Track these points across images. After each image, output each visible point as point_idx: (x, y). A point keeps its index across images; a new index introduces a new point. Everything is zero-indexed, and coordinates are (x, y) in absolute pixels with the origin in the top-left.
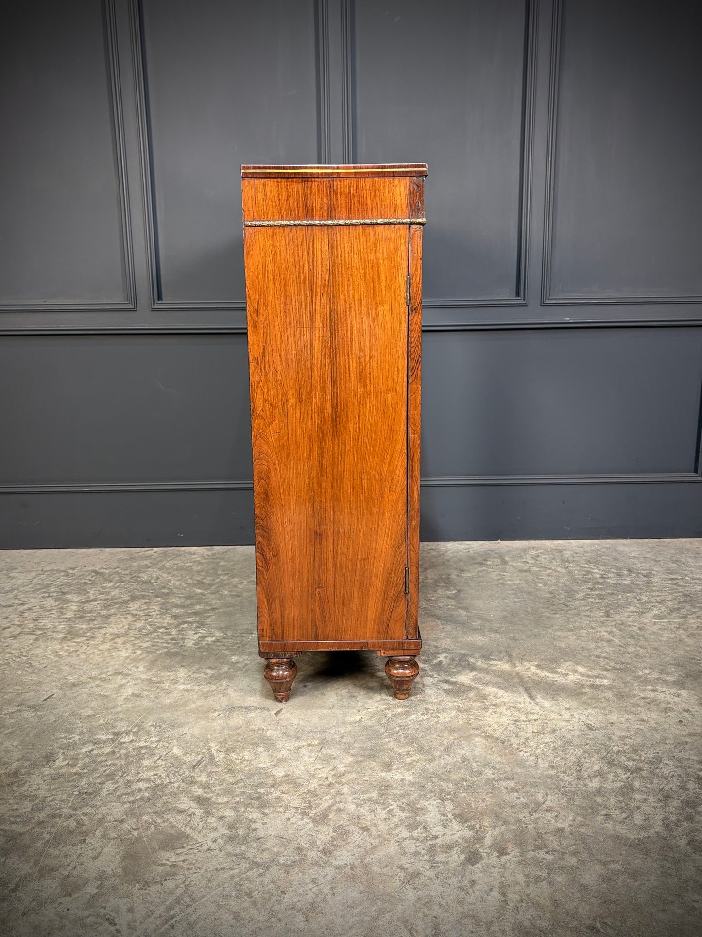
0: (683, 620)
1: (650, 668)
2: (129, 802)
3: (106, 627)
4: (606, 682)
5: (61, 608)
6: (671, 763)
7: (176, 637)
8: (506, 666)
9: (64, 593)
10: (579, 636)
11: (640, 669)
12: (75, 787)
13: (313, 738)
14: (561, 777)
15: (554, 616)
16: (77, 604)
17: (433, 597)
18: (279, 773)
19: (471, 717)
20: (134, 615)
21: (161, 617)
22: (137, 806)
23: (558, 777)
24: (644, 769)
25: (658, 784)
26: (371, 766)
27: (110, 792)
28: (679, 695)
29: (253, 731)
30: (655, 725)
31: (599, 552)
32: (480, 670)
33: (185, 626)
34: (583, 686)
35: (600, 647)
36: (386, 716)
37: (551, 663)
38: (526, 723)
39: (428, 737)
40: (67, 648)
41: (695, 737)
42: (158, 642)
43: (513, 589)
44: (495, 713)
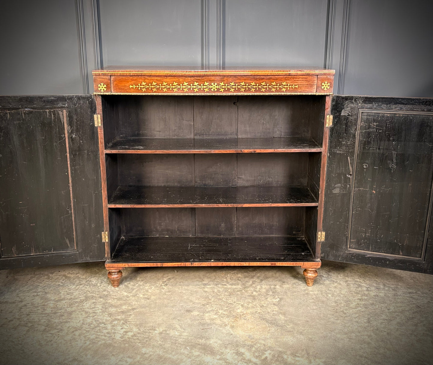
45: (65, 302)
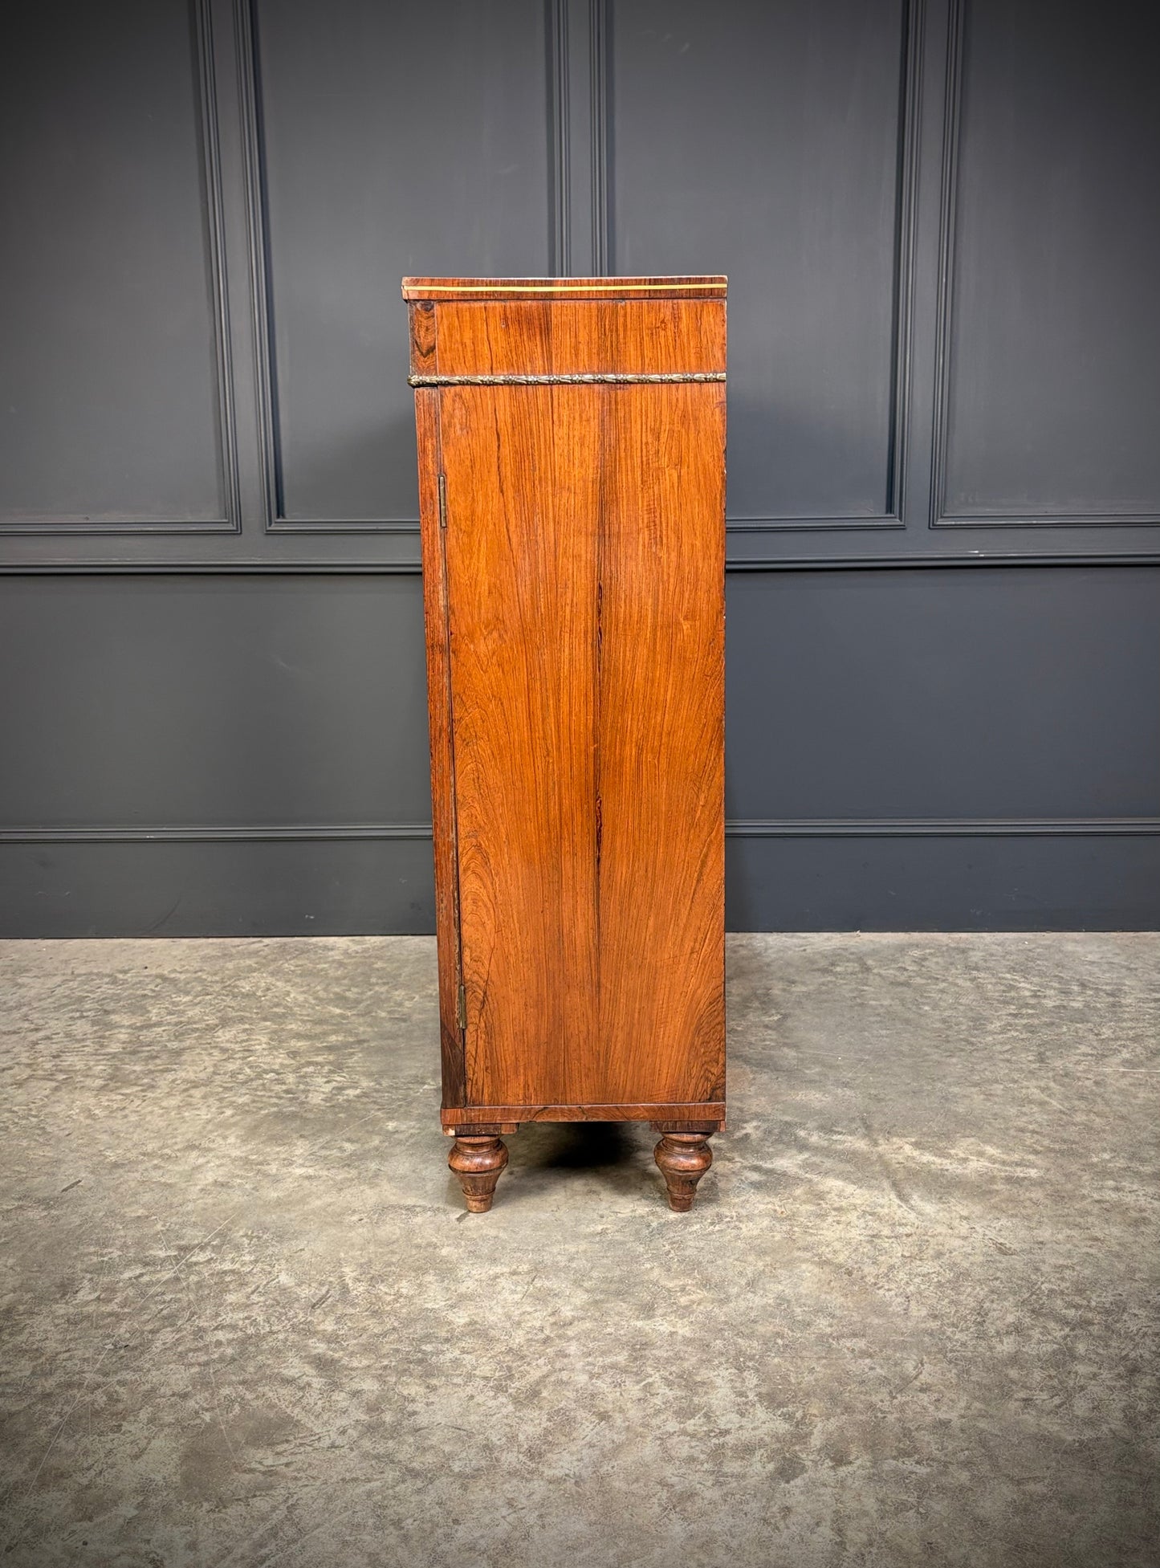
1: (1113, 1151)
3: (175, 1070)
4: (1033, 1173)
6: (1141, 1312)
7: (294, 1087)
8: (861, 1144)
10: (991, 1095)
11: (1094, 1151)
12: (109, 1336)
14: (948, 1334)
15: (948, 1060)
17: (738, 1025)
18: (460, 1318)
19: (796, 1229)
21: (270, 1054)
22: (211, 1371)
23: (944, 1333)
24: (1096, 1321)
25: (1119, 1348)
26: (617, 1309)
27: (168, 1345)
29: (418, 1246)
30: (1117, 1248)
31: (1031, 954)
32: (816, 1150)
34: (992, 1180)
35: (1025, 1114)
36: (649, 1226)
37: (939, 1139)
38: (890, 1241)
39: (720, 1262)
40: (106, 1104)
42: (262, 1096)
43: (878, 1015)
44: (838, 1223)
45: (164, 1031)
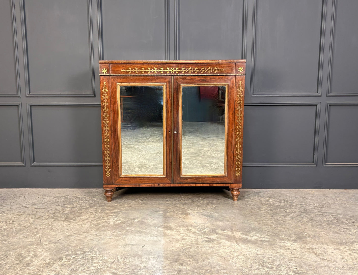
0: (301, 219)
2: (89, 273)
5: (63, 210)
9: (64, 204)
13: (155, 255)
16: (69, 208)
20: (91, 213)
28: (293, 244)
33: (110, 217)
41: (296, 258)
